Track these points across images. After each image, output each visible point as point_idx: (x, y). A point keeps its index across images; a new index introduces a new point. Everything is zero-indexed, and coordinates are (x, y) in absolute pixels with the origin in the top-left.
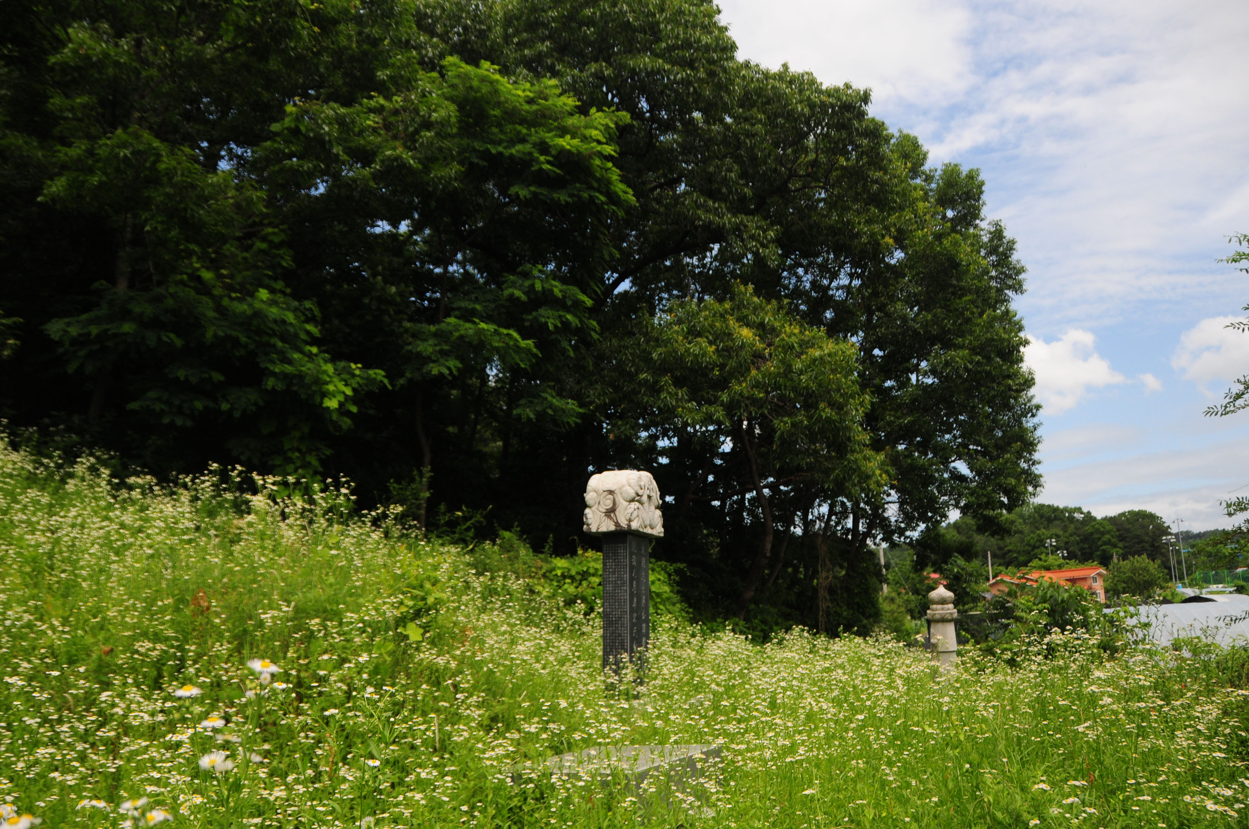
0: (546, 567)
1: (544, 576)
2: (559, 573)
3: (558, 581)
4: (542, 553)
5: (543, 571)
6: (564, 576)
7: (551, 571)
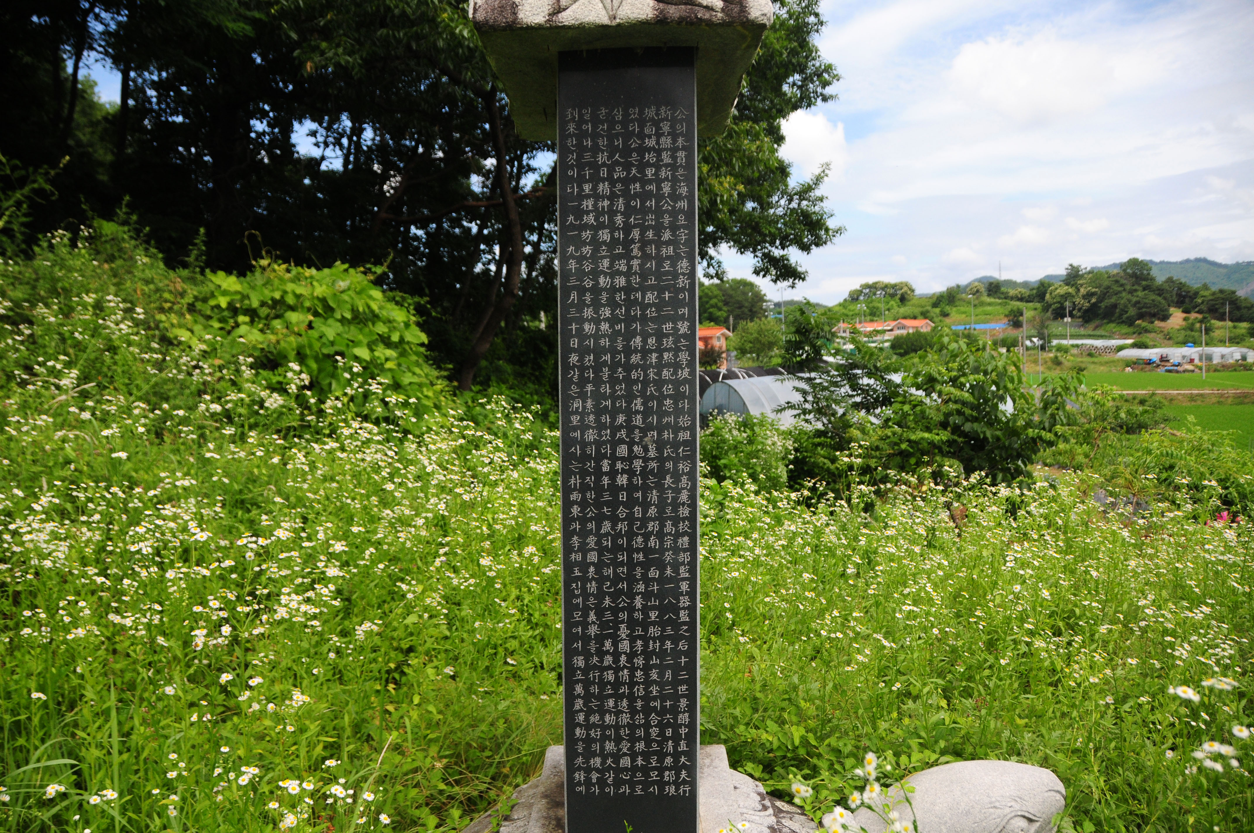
0: (192, 292)
1: (191, 308)
2: (223, 302)
3: (222, 320)
4: (185, 266)
5: (189, 299)
6: (234, 310)
7: (205, 300)
